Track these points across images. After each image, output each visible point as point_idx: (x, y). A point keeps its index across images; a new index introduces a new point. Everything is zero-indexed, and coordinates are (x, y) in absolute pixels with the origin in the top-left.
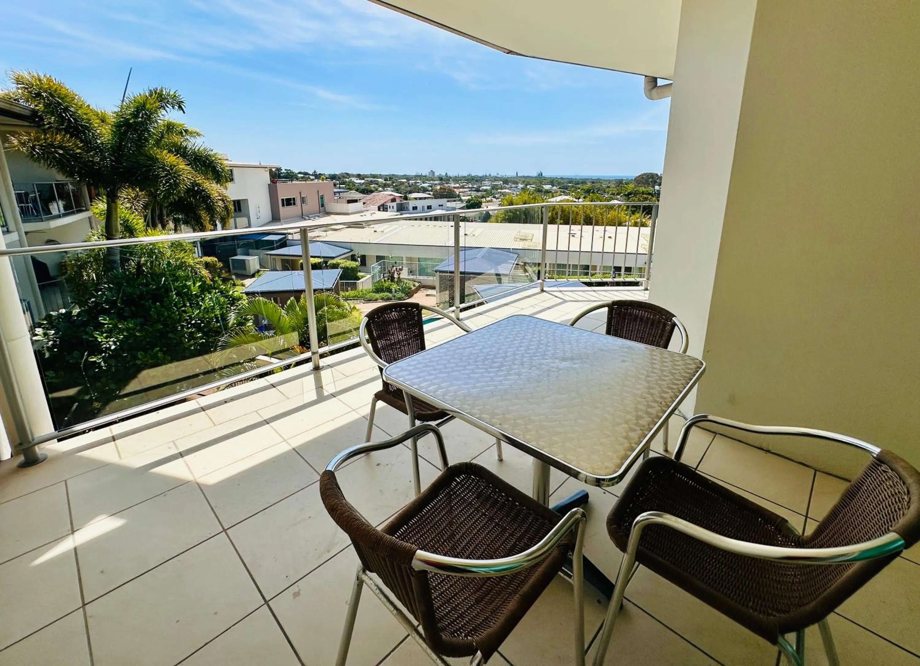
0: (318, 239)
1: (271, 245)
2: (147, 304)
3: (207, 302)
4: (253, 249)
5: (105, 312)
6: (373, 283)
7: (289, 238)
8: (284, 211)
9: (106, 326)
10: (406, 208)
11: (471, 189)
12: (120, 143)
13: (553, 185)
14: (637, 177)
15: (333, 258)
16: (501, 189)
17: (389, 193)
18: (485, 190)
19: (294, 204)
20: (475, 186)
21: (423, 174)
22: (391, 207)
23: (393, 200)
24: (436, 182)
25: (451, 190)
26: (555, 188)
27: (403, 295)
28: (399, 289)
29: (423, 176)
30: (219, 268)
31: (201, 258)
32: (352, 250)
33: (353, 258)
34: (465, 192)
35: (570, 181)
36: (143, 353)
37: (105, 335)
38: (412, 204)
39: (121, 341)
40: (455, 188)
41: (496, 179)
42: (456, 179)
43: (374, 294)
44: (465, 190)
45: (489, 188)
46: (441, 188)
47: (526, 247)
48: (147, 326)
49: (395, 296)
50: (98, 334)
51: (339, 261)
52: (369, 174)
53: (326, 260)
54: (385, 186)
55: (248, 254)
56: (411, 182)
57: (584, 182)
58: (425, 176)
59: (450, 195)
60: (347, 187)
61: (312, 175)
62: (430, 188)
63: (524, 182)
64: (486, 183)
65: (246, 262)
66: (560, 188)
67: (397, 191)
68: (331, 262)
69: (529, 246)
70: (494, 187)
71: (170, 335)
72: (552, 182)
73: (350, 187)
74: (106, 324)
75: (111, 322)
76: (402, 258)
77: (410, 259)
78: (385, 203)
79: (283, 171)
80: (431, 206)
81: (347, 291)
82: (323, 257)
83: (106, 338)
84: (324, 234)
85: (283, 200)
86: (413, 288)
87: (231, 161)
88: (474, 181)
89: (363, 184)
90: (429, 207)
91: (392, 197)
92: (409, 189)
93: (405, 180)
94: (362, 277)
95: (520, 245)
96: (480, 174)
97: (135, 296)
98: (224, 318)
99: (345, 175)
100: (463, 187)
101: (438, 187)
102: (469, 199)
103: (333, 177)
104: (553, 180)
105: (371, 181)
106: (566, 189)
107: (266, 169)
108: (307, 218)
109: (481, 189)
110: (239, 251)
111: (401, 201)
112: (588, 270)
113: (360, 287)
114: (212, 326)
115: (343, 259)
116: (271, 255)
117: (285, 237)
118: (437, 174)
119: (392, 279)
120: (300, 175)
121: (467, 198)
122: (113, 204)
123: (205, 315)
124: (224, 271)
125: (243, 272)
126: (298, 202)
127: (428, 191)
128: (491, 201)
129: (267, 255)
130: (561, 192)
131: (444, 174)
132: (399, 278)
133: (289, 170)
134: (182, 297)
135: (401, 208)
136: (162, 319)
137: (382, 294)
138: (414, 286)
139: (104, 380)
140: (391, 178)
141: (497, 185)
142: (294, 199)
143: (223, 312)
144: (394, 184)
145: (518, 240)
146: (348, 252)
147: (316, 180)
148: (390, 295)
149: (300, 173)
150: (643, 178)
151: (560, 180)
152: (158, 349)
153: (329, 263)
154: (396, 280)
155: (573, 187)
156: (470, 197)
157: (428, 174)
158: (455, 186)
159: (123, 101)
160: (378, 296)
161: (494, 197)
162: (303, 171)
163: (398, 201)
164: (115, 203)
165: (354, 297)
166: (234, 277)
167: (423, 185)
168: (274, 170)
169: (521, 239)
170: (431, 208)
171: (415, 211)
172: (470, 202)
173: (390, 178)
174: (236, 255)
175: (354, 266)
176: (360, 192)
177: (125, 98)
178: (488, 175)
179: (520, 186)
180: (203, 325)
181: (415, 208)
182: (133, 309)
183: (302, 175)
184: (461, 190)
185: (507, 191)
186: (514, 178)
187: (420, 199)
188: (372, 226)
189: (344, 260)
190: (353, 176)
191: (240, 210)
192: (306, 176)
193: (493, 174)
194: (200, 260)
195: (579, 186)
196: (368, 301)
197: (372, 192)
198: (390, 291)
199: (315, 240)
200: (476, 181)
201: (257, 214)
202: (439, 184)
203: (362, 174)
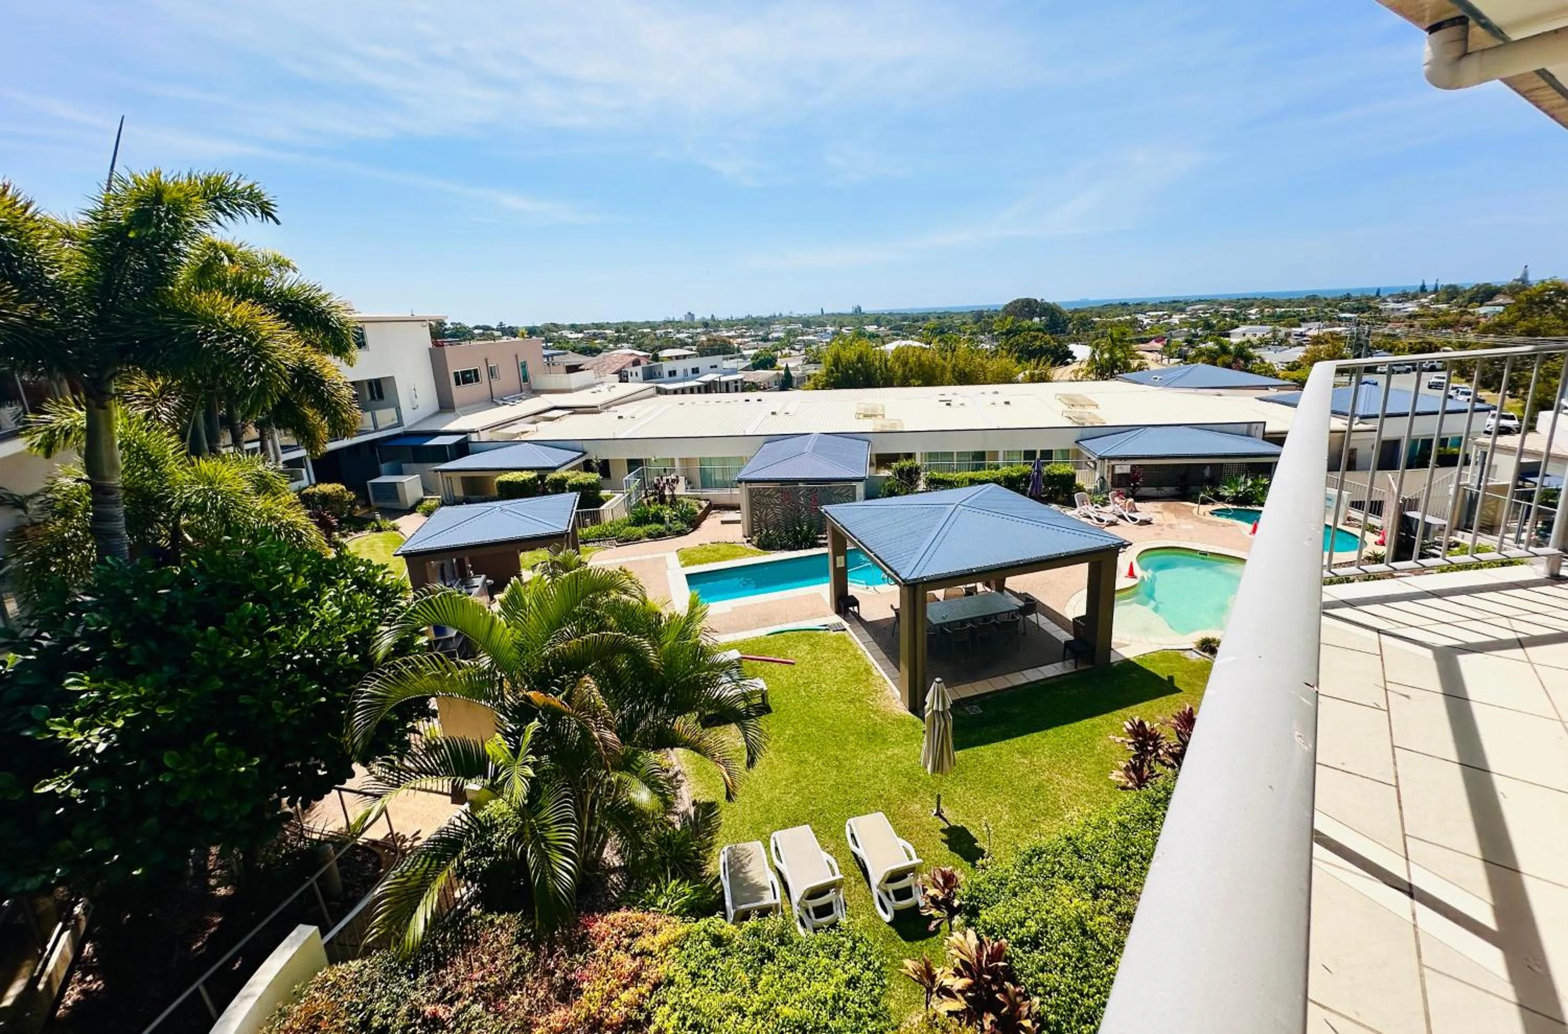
0: (524, 438)
1: (441, 454)
2: (184, 631)
3: (326, 607)
4: (410, 462)
5: (82, 664)
6: (630, 509)
7: (473, 440)
8: (459, 393)
9: (83, 697)
10: (657, 374)
11: (755, 338)
12: (108, 280)
13: (879, 326)
14: (1007, 306)
15: (553, 469)
16: (803, 334)
17: (625, 352)
18: (778, 339)
19: (477, 380)
20: (761, 333)
21: (677, 319)
22: (634, 374)
23: (636, 363)
24: (699, 330)
25: (725, 342)
26: (882, 329)
27: (685, 526)
28: (676, 516)
29: (677, 322)
30: (350, 503)
31: (315, 486)
32: (585, 453)
33: (587, 466)
34: (746, 342)
35: (905, 317)
36: (175, 753)
37: (78, 721)
38: (667, 367)
39: (122, 732)
40: (730, 337)
41: (791, 320)
42: (730, 324)
43: (634, 528)
44: (746, 340)
45: (782, 335)
46: (709, 340)
47: (879, 429)
48: (185, 686)
49: (669, 529)
50: (61, 724)
51: (565, 474)
52: (590, 322)
53: (542, 473)
54: (618, 340)
55: (400, 473)
56: (657, 332)
57: (925, 318)
58: (680, 322)
59: (724, 349)
60: (557, 345)
61: (497, 330)
62: (690, 340)
63: (834, 323)
64: (776, 327)
65: (398, 485)
66: (890, 329)
67: (640, 347)
68: (551, 476)
69: (883, 426)
70: (789, 333)
71: (243, 699)
72: (877, 320)
73: (562, 345)
74: (83, 692)
75: (94, 685)
76: (673, 460)
77: (686, 461)
78: (624, 367)
79: (449, 326)
80: (697, 368)
81: (586, 527)
82: (538, 469)
83: (82, 729)
84: (533, 427)
85: (456, 374)
86: (699, 512)
87: (359, 313)
88: (758, 326)
89: (582, 339)
90: (695, 371)
91: (633, 358)
92: (657, 343)
93: (649, 330)
94: (608, 498)
95: (868, 426)
96: (766, 314)
97: (155, 616)
98: (366, 639)
99: (551, 326)
100: (742, 336)
101: (704, 338)
102: (755, 355)
103: (532, 332)
104: (879, 317)
105: (594, 334)
106: (901, 329)
107: (424, 323)
108: (501, 402)
109: (770, 337)
110: (383, 467)
111: (648, 363)
112: (984, 460)
113: (607, 518)
114: (339, 663)
115: (573, 469)
116: (442, 471)
117: (466, 438)
118: (698, 317)
119: (662, 500)
120: (476, 331)
121: (752, 352)
122: (101, 412)
123: (324, 640)
124: (358, 507)
125: (395, 505)
126: (483, 374)
127: (687, 344)
128: (789, 355)
129: (436, 471)
130: (893, 334)
131: (708, 317)
132: (673, 496)
133: (459, 324)
134: (268, 604)
135: (650, 375)
136: (221, 665)
137: (647, 528)
138: (700, 507)
139: (79, 831)
140: (626, 327)
141: (794, 330)
142: (476, 371)
143: (364, 627)
144: (633, 337)
145: (861, 416)
146: (579, 457)
147: (505, 337)
148: (662, 528)
149: (477, 328)
150: (1016, 307)
151: (889, 317)
152: (215, 735)
153: (548, 478)
154: (668, 500)
155: (910, 326)
156: (756, 351)
157: (683, 319)
158: (730, 334)
159: (109, 189)
160: (640, 531)
161: (793, 349)
162: (481, 324)
163: (644, 363)
164: (105, 408)
165: (599, 536)
166: (378, 516)
167: (678, 336)
168: (433, 324)
169: (865, 416)
170: (698, 372)
171: (673, 378)
172: (757, 358)
173: (625, 329)
174: (378, 475)
175: (594, 480)
176: (580, 353)
177: (113, 183)
178: (777, 314)
179: (830, 329)
180: (318, 660)
181: (672, 373)
182: (152, 645)
183: (481, 331)
184: (739, 340)
185: (811, 337)
186: (819, 317)
187: (677, 358)
188: (613, 408)
189: (574, 472)
190: (564, 327)
191: (381, 396)
192: (486, 332)
193: (786, 313)
194: (313, 490)
195: (919, 324)
196: (624, 541)
197: (599, 351)
198: (661, 520)
199: (518, 439)
200: (762, 325)
201: (412, 402)
202: (704, 333)
203: (578, 323)
